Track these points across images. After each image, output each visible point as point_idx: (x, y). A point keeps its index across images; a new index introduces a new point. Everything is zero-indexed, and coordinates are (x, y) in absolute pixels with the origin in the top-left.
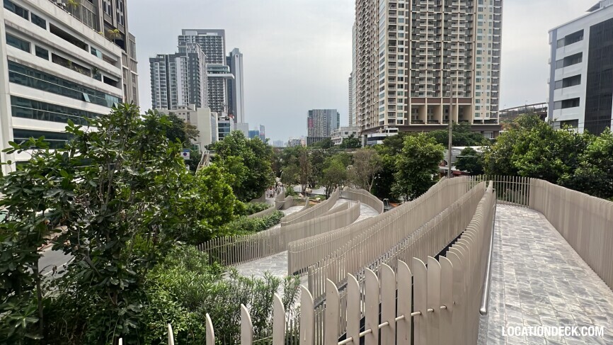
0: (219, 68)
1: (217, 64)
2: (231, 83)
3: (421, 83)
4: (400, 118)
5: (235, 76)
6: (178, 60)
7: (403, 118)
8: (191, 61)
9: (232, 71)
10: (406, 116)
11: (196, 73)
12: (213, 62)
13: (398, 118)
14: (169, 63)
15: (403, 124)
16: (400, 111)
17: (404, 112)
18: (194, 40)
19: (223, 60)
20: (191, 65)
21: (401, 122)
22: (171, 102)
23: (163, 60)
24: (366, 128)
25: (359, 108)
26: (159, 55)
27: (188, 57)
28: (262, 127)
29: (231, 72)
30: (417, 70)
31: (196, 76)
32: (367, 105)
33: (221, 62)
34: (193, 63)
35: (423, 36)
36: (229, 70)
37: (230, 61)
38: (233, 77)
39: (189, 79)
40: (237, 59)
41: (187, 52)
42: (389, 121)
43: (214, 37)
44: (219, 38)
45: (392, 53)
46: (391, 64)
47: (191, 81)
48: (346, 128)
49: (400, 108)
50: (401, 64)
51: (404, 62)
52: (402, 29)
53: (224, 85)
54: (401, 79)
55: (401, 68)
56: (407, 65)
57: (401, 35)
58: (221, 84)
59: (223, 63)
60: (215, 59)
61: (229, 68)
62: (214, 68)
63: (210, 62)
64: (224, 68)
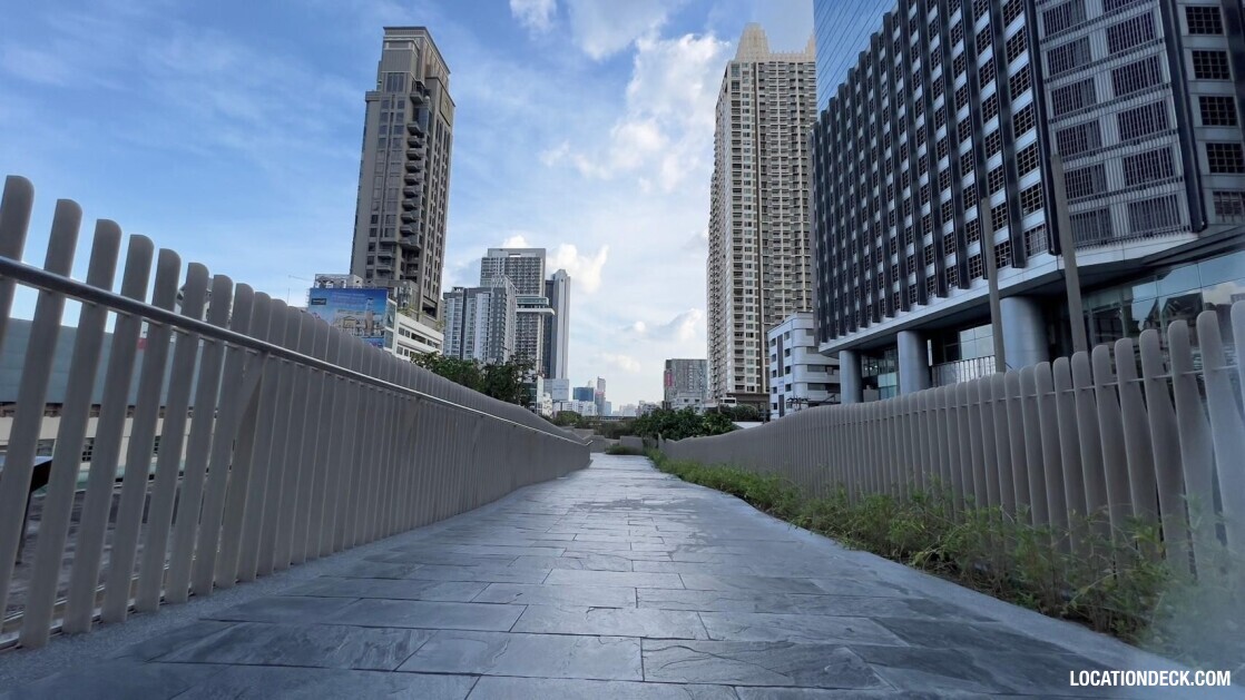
0: (534, 300)
1: (532, 295)
2: (550, 322)
4: (750, 384)
5: (556, 311)
6: (480, 296)
7: (755, 384)
8: (496, 298)
9: (553, 304)
11: (501, 313)
12: (526, 292)
13: (747, 384)
14: (468, 300)
15: (755, 392)
16: (750, 375)
18: (503, 271)
19: (540, 289)
20: (496, 303)
21: (753, 388)
22: (465, 349)
23: (460, 295)
26: (456, 289)
27: (492, 293)
28: (601, 382)
29: (551, 306)
30: (771, 324)
31: (501, 318)
33: (538, 292)
34: (499, 301)
35: (780, 283)
36: (548, 303)
37: (551, 286)
38: (553, 312)
39: (491, 320)
40: (561, 285)
41: (493, 286)
42: (737, 387)
43: (530, 259)
44: (537, 260)
45: (738, 304)
46: (738, 317)
47: (495, 322)
48: (684, 394)
49: (751, 370)
50: (750, 317)
51: (754, 314)
52: (749, 276)
53: (539, 324)
54: (752, 335)
55: (749, 322)
56: (758, 319)
57: (749, 283)
58: (535, 323)
59: (540, 293)
60: (530, 288)
61: (548, 299)
62: (526, 300)
63: (521, 292)
64: (542, 299)
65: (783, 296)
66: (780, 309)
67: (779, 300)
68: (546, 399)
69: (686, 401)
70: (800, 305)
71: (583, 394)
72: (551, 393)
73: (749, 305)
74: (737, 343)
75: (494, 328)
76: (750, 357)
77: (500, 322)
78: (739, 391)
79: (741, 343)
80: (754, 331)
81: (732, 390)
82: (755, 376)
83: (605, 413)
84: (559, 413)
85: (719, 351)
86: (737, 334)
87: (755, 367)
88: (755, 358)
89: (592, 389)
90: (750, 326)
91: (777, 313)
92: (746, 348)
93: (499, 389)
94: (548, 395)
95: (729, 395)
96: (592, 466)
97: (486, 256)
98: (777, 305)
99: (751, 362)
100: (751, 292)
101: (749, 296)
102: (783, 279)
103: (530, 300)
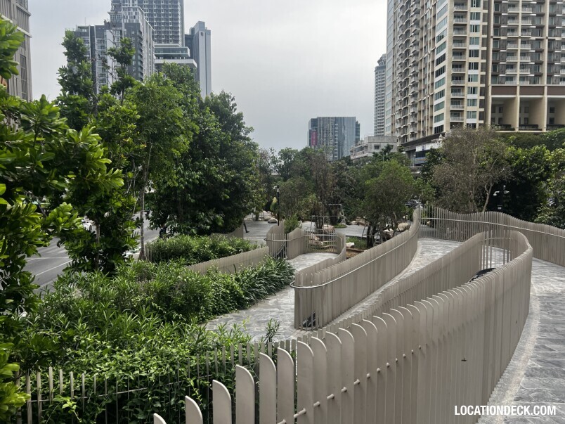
0: (174, 50)
1: (171, 44)
3: (510, 60)
4: (471, 121)
5: (198, 62)
6: (110, 34)
8: (128, 36)
9: (194, 55)
10: (483, 116)
12: (165, 41)
13: (467, 121)
14: (96, 40)
16: (471, 109)
17: (477, 109)
19: (180, 39)
21: (473, 126)
23: (86, 34)
24: (410, 139)
25: (398, 108)
27: (124, 30)
29: (191, 57)
32: (411, 100)
33: (177, 41)
34: (133, 39)
36: (189, 53)
37: (191, 42)
38: (196, 65)
40: (201, 39)
41: (124, 22)
49: (472, 102)
59: (180, 43)
60: (168, 37)
61: (189, 50)
62: (165, 50)
63: (160, 41)
64: (182, 50)
87: (478, 97)
103: (169, 50)
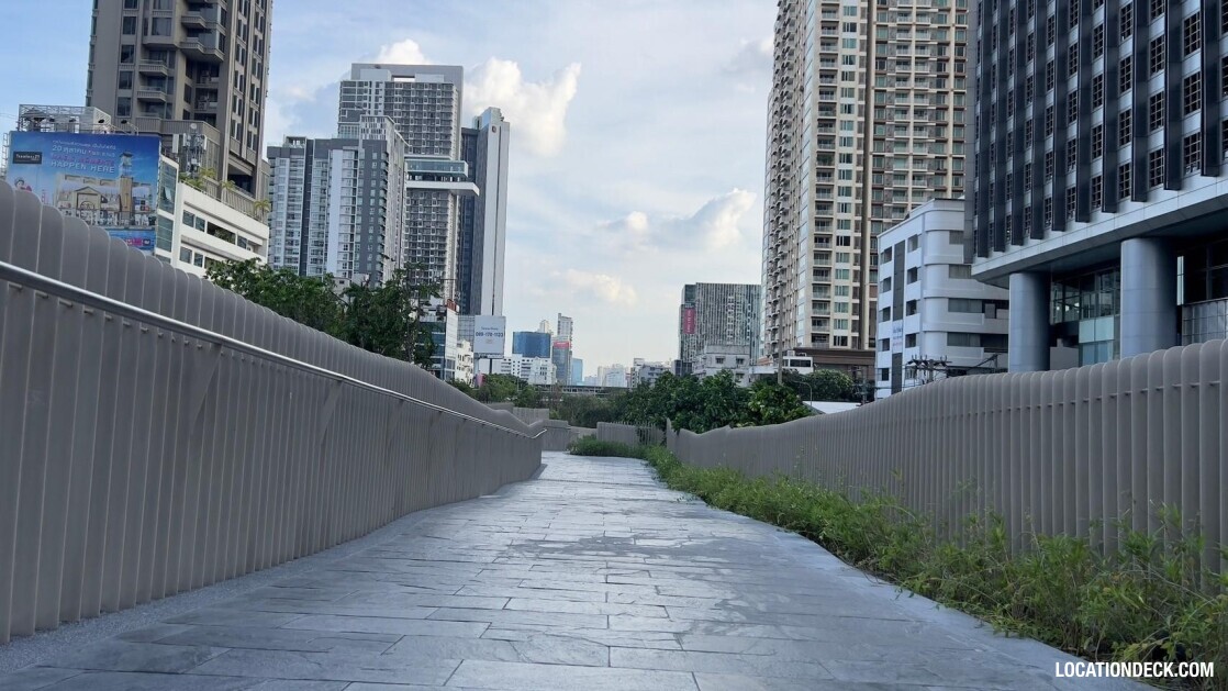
0: (440, 166)
1: (436, 155)
2: (472, 209)
4: (840, 333)
5: (483, 187)
7: (848, 333)
8: (368, 159)
9: (476, 175)
10: (857, 326)
11: (377, 189)
12: (426, 150)
13: (834, 332)
14: (315, 161)
15: (849, 346)
16: (841, 316)
18: (381, 108)
19: (452, 146)
20: (368, 169)
21: (844, 340)
22: (310, 256)
23: (299, 152)
26: (291, 140)
27: (362, 151)
29: (472, 178)
30: (885, 220)
31: (377, 197)
33: (447, 151)
34: (374, 165)
35: (904, 143)
36: (466, 172)
37: (474, 142)
38: (477, 191)
39: (359, 202)
40: (492, 138)
41: (362, 137)
42: (815, 338)
43: (434, 85)
44: (447, 89)
45: (823, 182)
46: (822, 206)
47: (366, 206)
48: (718, 349)
49: (842, 307)
50: (844, 208)
51: (852, 200)
52: (847, 130)
53: (450, 212)
54: (846, 241)
55: (843, 216)
56: (861, 210)
57: (846, 142)
58: (442, 212)
59: (452, 152)
60: (432, 143)
61: (466, 166)
62: (425, 165)
63: (416, 150)
64: (455, 165)
65: (911, 168)
66: (903, 192)
67: (902, 176)
68: (462, 352)
69: (719, 360)
70: (940, 186)
71: (532, 344)
72: (472, 342)
73: (845, 183)
74: (818, 255)
75: (365, 216)
76: (841, 282)
77: (377, 206)
78: (819, 345)
79: (826, 255)
80: (851, 233)
81: (804, 341)
82: (850, 317)
83: (571, 381)
84: (485, 378)
85: (783, 271)
86: (819, 240)
87: (850, 300)
88: (851, 283)
89: (548, 336)
90: (844, 224)
91: (897, 201)
92: (834, 265)
93: (373, 332)
94: (467, 345)
95: (799, 351)
96: (545, 474)
97: (349, 79)
98: (897, 184)
99: (842, 291)
100: (848, 159)
101: (845, 166)
102: (911, 134)
103: (432, 165)
